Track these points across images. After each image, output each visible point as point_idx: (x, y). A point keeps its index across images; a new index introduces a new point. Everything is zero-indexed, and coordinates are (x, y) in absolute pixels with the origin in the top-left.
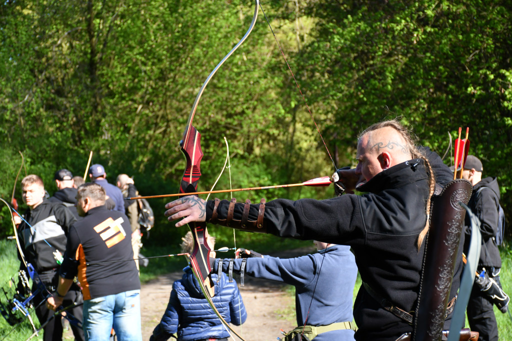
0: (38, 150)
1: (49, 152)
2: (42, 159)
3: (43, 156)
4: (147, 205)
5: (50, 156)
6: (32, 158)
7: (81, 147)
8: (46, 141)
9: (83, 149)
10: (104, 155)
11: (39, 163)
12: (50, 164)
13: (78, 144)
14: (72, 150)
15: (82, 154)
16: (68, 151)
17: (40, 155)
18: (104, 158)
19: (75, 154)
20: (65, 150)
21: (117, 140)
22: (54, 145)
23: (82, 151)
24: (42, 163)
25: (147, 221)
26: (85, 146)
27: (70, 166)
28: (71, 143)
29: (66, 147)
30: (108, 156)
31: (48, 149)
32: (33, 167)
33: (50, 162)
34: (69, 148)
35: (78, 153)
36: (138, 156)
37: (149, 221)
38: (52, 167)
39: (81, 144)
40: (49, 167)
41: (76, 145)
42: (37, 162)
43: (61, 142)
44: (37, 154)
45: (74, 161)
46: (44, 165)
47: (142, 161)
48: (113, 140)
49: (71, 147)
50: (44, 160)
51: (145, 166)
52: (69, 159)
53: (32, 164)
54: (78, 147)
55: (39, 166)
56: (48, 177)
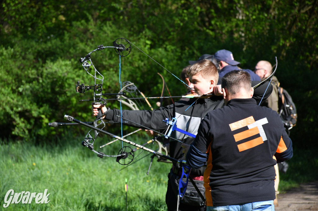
0: (159, 31)
1: (172, 33)
2: (164, 42)
3: (165, 38)
4: (290, 99)
5: (173, 39)
6: (151, 40)
7: (211, 27)
8: (168, 20)
9: (213, 30)
10: (238, 39)
11: (160, 46)
12: (173, 48)
13: (207, 24)
14: (199, 31)
15: (211, 36)
16: (195, 33)
17: (161, 37)
18: (238, 41)
19: (203, 37)
20: (192, 32)
21: (254, 20)
22: (179, 24)
23: (211, 33)
24: (165, 46)
25: (289, 119)
26: (216, 28)
27: (197, 50)
28: (198, 23)
29: (193, 28)
30: (243, 39)
31: (171, 29)
32: (153, 51)
33: (173, 45)
34: (196, 30)
35: (207, 34)
36: (278, 40)
37: (292, 119)
38: (176, 51)
39: (210, 24)
40: (172, 51)
41: (205, 26)
42: (157, 46)
43: (187, 22)
44: (158, 35)
45: (202, 44)
46: (166, 49)
47: (284, 46)
48: (248, 20)
49: (199, 28)
50: (167, 43)
51: (287, 52)
52: (196, 42)
53: (152, 47)
54: (208, 28)
55: (160, 49)
56: (171, 64)
